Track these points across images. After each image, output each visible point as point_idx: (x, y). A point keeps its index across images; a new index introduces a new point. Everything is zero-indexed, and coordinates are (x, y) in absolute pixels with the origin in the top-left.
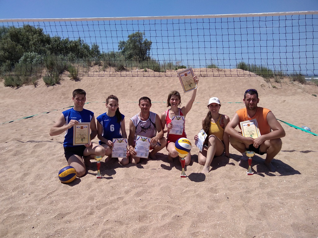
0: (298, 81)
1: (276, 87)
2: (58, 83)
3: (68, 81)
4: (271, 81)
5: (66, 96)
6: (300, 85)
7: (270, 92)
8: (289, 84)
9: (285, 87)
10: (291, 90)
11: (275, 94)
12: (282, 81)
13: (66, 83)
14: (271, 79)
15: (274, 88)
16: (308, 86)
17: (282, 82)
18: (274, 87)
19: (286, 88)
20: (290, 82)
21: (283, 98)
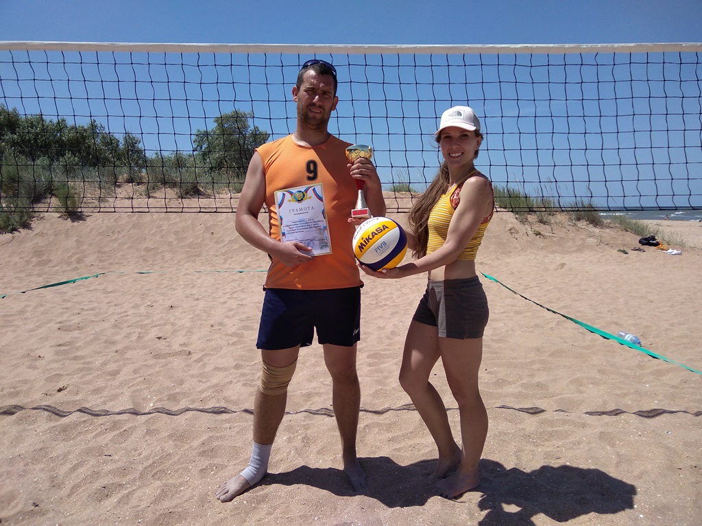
0: (586, 221)
1: (542, 233)
2: (26, 226)
3: (54, 220)
4: (529, 219)
6: (591, 228)
7: (529, 244)
8: (568, 227)
9: (560, 233)
10: (573, 240)
11: (542, 249)
12: (552, 219)
13: (48, 226)
14: (529, 216)
15: (538, 236)
16: (607, 230)
17: (552, 221)
18: (538, 234)
19: (563, 235)
20: (569, 223)
21: (559, 259)
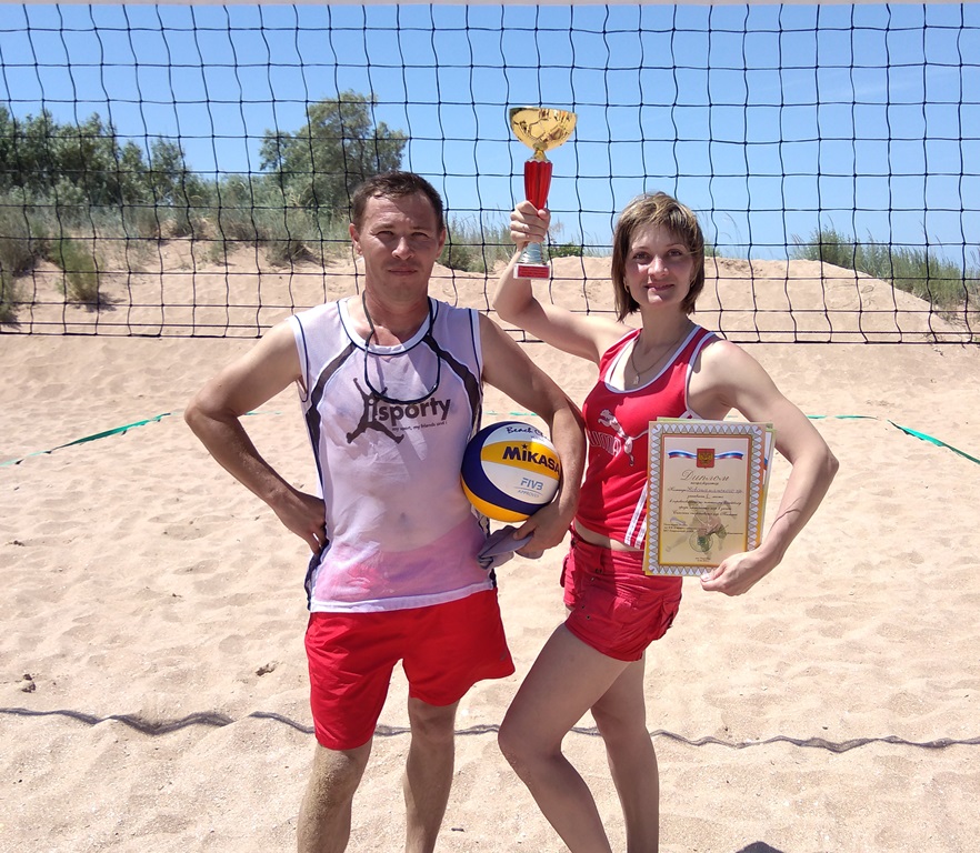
2: (10, 320)
4: (960, 314)
5: (49, 380)
14: (958, 307)
